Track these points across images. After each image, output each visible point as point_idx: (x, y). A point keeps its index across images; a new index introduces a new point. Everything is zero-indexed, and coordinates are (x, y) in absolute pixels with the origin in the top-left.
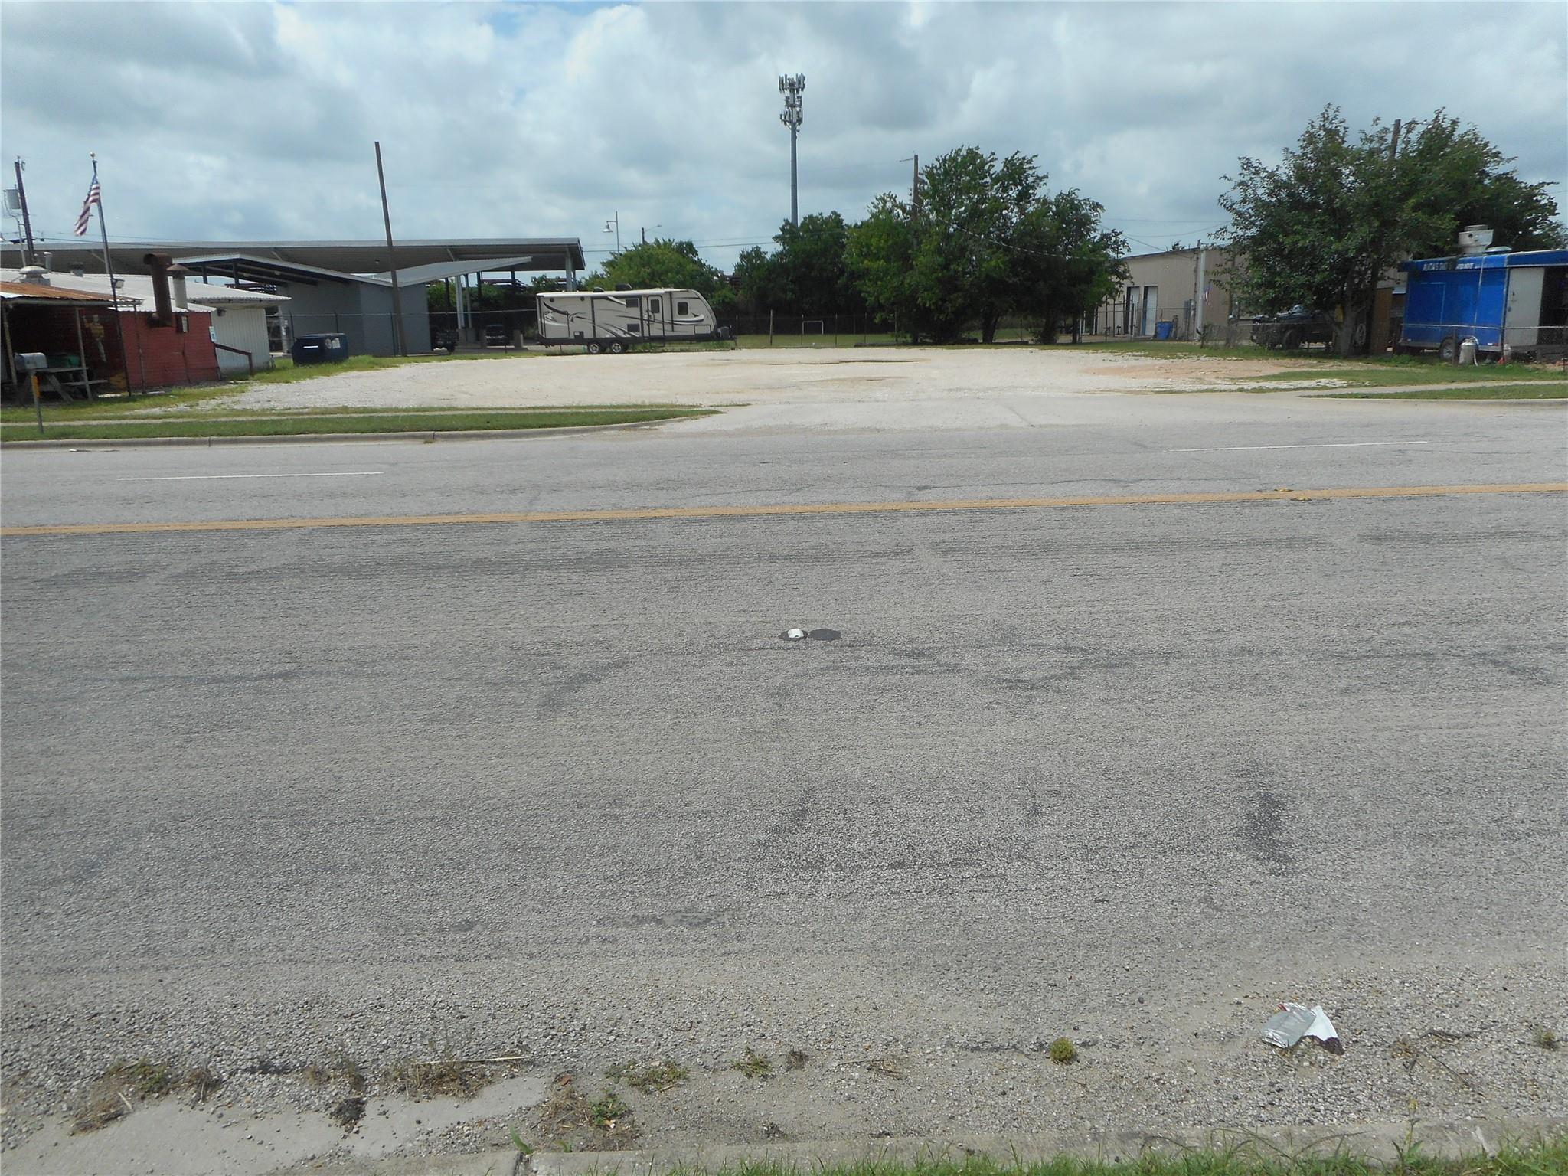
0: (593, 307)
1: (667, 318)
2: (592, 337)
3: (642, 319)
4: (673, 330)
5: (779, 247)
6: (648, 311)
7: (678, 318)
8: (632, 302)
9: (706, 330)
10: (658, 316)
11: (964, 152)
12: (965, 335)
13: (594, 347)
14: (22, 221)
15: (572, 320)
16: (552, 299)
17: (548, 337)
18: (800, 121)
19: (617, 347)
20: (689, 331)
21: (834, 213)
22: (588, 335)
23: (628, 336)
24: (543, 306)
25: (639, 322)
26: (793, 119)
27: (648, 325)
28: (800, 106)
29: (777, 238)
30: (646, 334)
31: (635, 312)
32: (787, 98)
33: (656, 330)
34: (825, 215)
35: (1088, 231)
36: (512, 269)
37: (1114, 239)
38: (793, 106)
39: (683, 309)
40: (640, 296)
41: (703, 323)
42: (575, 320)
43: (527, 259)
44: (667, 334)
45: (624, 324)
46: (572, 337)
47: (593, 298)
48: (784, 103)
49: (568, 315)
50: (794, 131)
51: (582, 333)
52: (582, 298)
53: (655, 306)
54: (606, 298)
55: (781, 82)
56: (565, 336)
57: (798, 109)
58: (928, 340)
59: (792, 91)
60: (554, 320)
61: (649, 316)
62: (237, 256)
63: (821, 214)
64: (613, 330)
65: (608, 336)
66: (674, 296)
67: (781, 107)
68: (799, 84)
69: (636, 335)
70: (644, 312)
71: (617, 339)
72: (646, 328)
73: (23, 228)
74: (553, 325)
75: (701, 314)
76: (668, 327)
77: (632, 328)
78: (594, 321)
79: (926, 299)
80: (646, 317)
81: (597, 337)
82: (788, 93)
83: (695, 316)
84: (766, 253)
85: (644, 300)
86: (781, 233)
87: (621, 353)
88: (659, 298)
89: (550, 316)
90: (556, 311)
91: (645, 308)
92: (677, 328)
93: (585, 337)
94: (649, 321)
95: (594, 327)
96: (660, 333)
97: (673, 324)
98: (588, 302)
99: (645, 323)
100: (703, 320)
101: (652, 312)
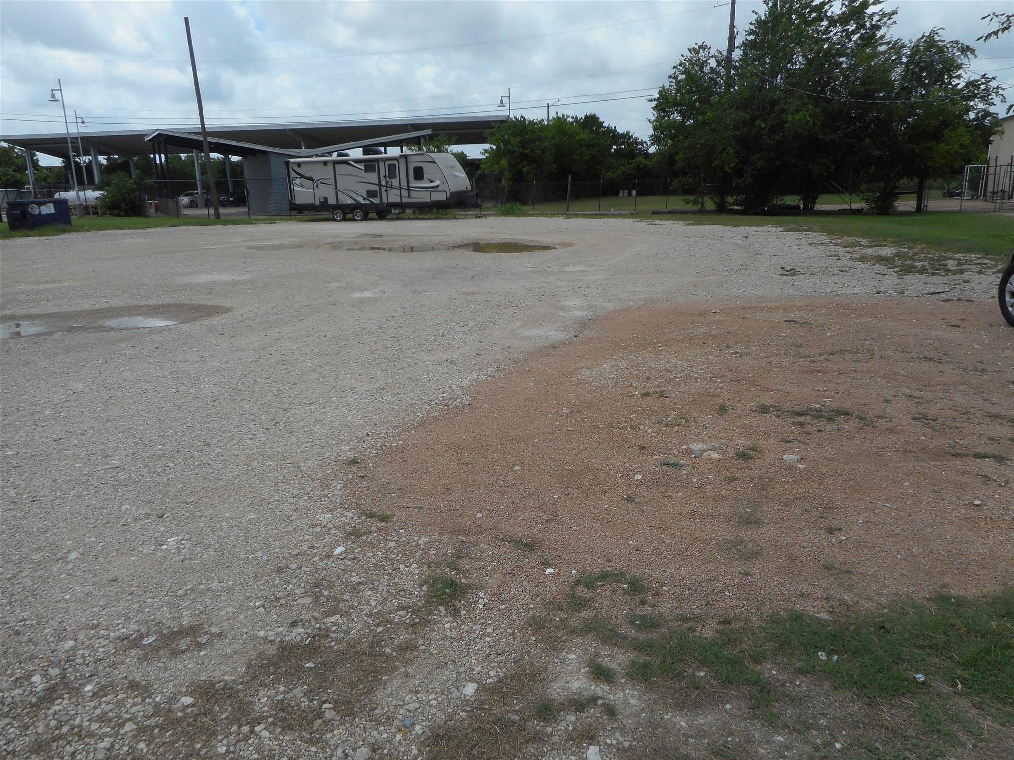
0: (335, 172)
1: (404, 184)
2: (336, 203)
3: (380, 185)
4: (409, 197)
6: (385, 177)
7: (415, 184)
8: (371, 166)
9: (441, 197)
10: (395, 182)
12: (778, 201)
13: (339, 215)
15: (317, 186)
16: (299, 165)
17: (297, 203)
19: (359, 214)
20: (424, 197)
22: (332, 201)
23: (367, 202)
24: (291, 172)
25: (376, 188)
27: (386, 191)
30: (385, 201)
31: (373, 177)
33: (393, 197)
35: (951, 77)
37: (983, 87)
39: (420, 174)
40: (377, 161)
41: (439, 189)
42: (320, 185)
44: (405, 200)
45: (363, 189)
46: (318, 203)
47: (334, 163)
49: (313, 180)
51: (326, 199)
52: (325, 163)
53: (392, 172)
54: (346, 162)
56: (310, 201)
60: (301, 186)
61: (387, 182)
64: (354, 196)
65: (349, 202)
66: (410, 159)
69: (376, 201)
70: (382, 177)
71: (357, 206)
72: (384, 194)
74: (300, 191)
75: (436, 180)
76: (405, 193)
77: (371, 194)
78: (336, 188)
80: (383, 183)
81: (339, 203)
83: (431, 181)
85: (382, 164)
87: (362, 220)
88: (395, 162)
89: (298, 181)
90: (302, 176)
91: (382, 173)
92: (413, 194)
93: (329, 203)
94: (386, 186)
95: (336, 192)
96: (398, 200)
97: (409, 190)
98: (330, 166)
99: (383, 189)
100: (438, 186)
101: (390, 177)
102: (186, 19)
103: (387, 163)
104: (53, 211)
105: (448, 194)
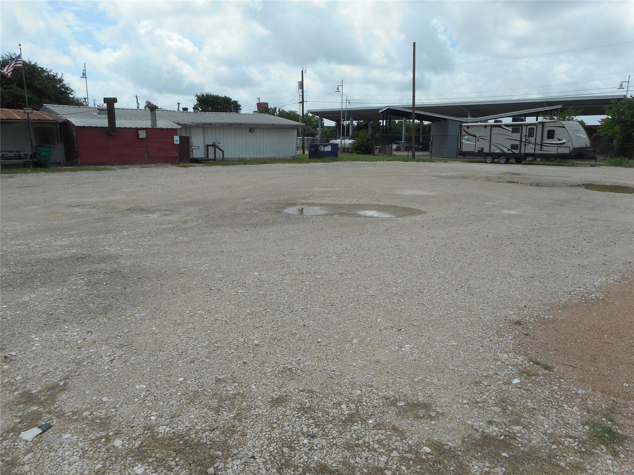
0: (491, 132)
1: (539, 141)
2: (488, 152)
3: (521, 141)
4: (541, 150)
6: (525, 136)
7: (546, 141)
8: (516, 129)
10: (532, 140)
13: (489, 159)
14: (301, 95)
15: (478, 140)
16: (468, 127)
17: (463, 150)
19: (503, 160)
20: (553, 150)
22: (486, 150)
23: (510, 152)
24: (463, 131)
25: (518, 143)
27: (525, 145)
30: (523, 152)
31: (517, 136)
33: (529, 149)
39: (551, 134)
40: (522, 125)
41: (565, 145)
42: (480, 140)
44: (537, 152)
45: (509, 144)
46: (477, 151)
47: (492, 126)
49: (476, 137)
51: (482, 149)
52: (485, 127)
53: (531, 133)
54: (500, 126)
56: (472, 150)
60: (468, 140)
61: (526, 139)
64: (501, 147)
65: (498, 152)
66: (546, 125)
69: (516, 151)
70: (523, 136)
71: (503, 154)
72: (523, 147)
73: (301, 97)
74: (467, 143)
75: (564, 139)
76: (538, 147)
77: (514, 147)
78: (490, 142)
80: (524, 140)
81: (491, 152)
83: (560, 140)
85: (524, 128)
87: (505, 163)
88: (535, 127)
89: (466, 137)
90: (469, 134)
91: (524, 134)
92: (544, 148)
93: (484, 152)
94: (525, 142)
95: (490, 145)
96: (532, 151)
97: (542, 145)
98: (489, 128)
99: (523, 144)
100: (564, 143)
101: (529, 136)
102: (414, 43)
103: (529, 127)
104: (330, 150)
105: (571, 149)
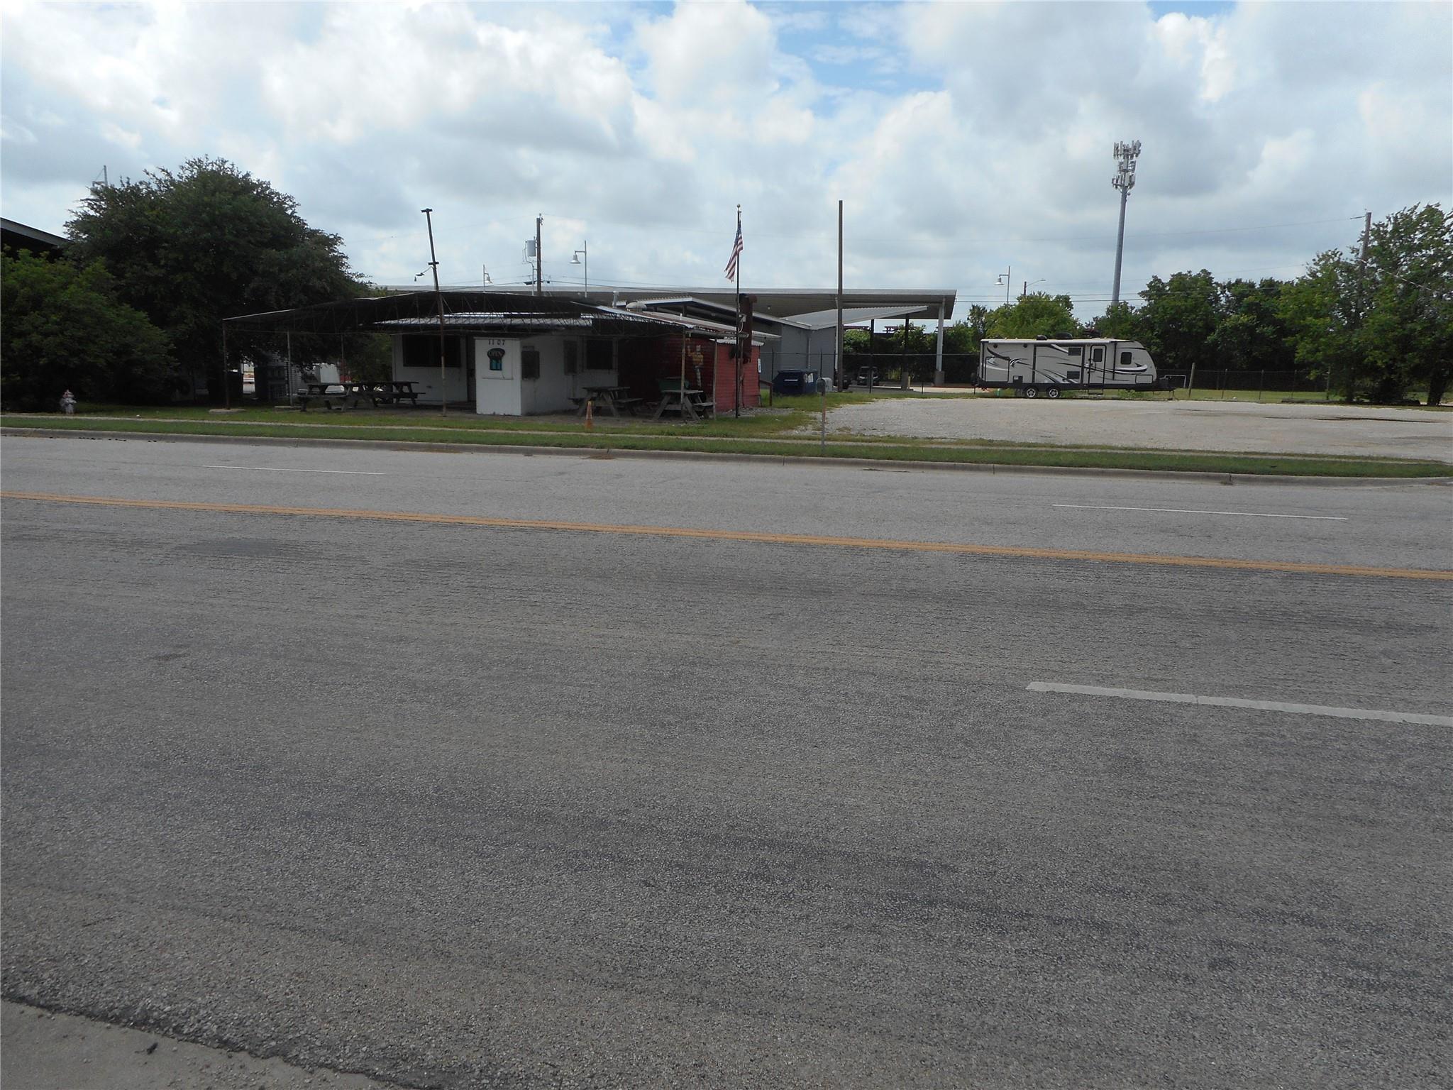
0: (1035, 354)
1: (1109, 366)
2: (1031, 382)
3: (1083, 367)
4: (1113, 379)
5: (1144, 303)
6: (1089, 360)
7: (1120, 367)
8: (1074, 350)
9: (1148, 380)
10: (1100, 365)
11: (1421, 209)
13: (1031, 392)
14: (536, 267)
15: (1013, 365)
16: (996, 345)
17: (987, 380)
18: (1131, 184)
19: (1054, 393)
20: (1131, 380)
21: (1204, 271)
22: (1027, 379)
23: (1067, 382)
24: (987, 352)
25: (1079, 369)
26: (1125, 184)
27: (1089, 373)
28: (1133, 170)
29: (1143, 294)
30: (1086, 381)
31: (1077, 360)
32: (1121, 163)
33: (1096, 378)
34: (1193, 274)
36: (907, 317)
38: (1126, 171)
39: (1126, 358)
40: (1083, 345)
41: (1145, 373)
42: (1016, 365)
43: (924, 308)
44: (1107, 382)
45: (1064, 371)
46: (1011, 381)
47: (1036, 345)
48: (1117, 168)
49: (1009, 360)
50: (1125, 195)
51: (1021, 378)
52: (1025, 345)
53: (1098, 355)
54: (1049, 345)
55: (1116, 148)
56: (1003, 379)
57: (1130, 174)
58: (1366, 401)
59: (1126, 156)
60: (995, 364)
61: (1091, 365)
62: (690, 299)
63: (1189, 272)
64: (1053, 376)
65: (1046, 382)
66: (1118, 345)
67: (1114, 172)
68: (1135, 149)
69: (1075, 381)
70: (1086, 360)
71: (1054, 386)
72: (1086, 375)
73: (536, 272)
74: (993, 369)
75: (1144, 365)
76: (1109, 375)
77: (1072, 375)
78: (1034, 368)
79: (1379, 358)
80: (1087, 365)
81: (1035, 382)
82: (1121, 159)
83: (1139, 366)
84: (1133, 308)
85: (1088, 349)
86: (1148, 289)
87: (1057, 398)
88: (1104, 348)
89: (992, 360)
90: (997, 356)
91: (1087, 356)
92: (1117, 377)
93: (1024, 382)
94: (1089, 368)
95: (1034, 373)
96: (1101, 381)
97: (1114, 373)
98: (1031, 349)
99: (1086, 371)
100: (1145, 370)
101: (1094, 361)
102: (841, 203)
103: (1094, 348)
